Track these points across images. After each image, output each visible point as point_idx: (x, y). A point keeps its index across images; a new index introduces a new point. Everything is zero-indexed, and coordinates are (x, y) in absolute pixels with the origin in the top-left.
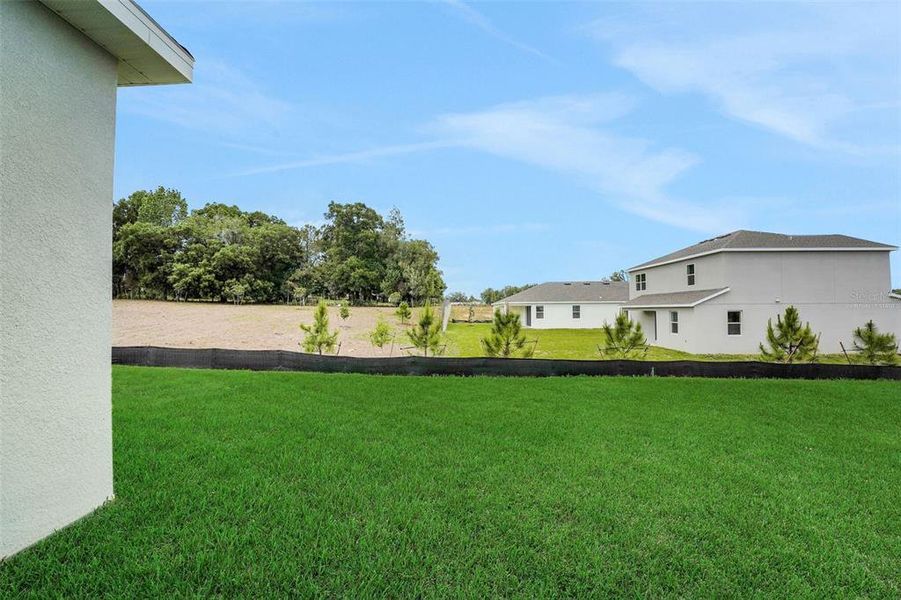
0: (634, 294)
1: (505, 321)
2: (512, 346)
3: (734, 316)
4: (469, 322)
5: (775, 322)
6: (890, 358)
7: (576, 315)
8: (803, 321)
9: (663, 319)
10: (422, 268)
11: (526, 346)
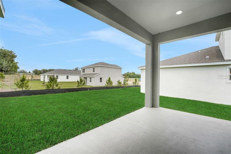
0: (82, 73)
1: (53, 79)
2: (54, 86)
3: (101, 79)
4: (31, 80)
5: (107, 80)
6: (121, 85)
7: (67, 78)
8: (111, 80)
9: (88, 79)
10: (9, 61)
11: (59, 86)
